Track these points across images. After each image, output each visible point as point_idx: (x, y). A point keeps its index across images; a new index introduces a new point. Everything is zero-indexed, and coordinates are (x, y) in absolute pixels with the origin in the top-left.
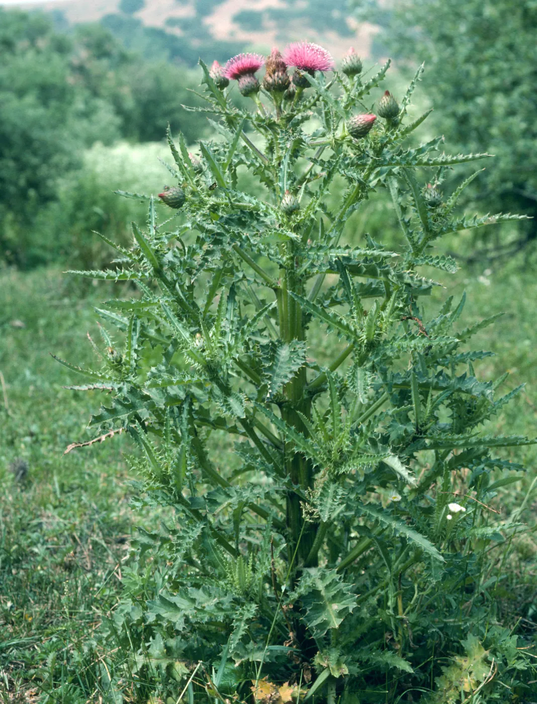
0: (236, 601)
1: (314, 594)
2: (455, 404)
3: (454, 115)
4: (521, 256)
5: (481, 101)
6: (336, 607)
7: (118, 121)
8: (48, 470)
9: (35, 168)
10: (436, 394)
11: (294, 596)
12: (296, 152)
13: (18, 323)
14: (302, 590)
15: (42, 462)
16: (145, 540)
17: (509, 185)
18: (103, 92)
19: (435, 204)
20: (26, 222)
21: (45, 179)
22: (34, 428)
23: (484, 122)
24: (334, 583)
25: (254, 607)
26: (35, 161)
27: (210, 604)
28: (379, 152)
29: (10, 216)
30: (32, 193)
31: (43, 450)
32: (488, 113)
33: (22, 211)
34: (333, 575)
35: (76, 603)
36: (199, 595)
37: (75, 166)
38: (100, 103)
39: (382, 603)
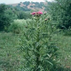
0: (31, 69)
1: (40, 68)
2: (54, 49)
3: (53, 17)
4: (60, 32)
5: (56, 16)
6: (42, 70)
7: (17, 17)
8: (11, 54)
9: (9, 22)
10: (52, 48)
11: (37, 68)
12: (39, 23)
13: (7, 38)
14: (38, 68)
15: (10, 53)
16: (22, 62)
17: (59, 25)
18: (16, 14)
19: (53, 28)
20: (8, 27)
21: (10, 23)
22: (9, 50)
23: (56, 18)
24: (41, 67)
25: (33, 70)
26: (9, 21)
27: (28, 69)
28: (47, 23)
29: (6, 27)
30: (8, 24)
31: (10, 52)
32: (57, 17)
33: (7, 26)
34: (41, 66)
35: (14, 69)
36: (27, 68)
37: (13, 21)
38: (16, 15)
39: (46, 69)
